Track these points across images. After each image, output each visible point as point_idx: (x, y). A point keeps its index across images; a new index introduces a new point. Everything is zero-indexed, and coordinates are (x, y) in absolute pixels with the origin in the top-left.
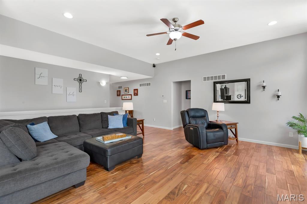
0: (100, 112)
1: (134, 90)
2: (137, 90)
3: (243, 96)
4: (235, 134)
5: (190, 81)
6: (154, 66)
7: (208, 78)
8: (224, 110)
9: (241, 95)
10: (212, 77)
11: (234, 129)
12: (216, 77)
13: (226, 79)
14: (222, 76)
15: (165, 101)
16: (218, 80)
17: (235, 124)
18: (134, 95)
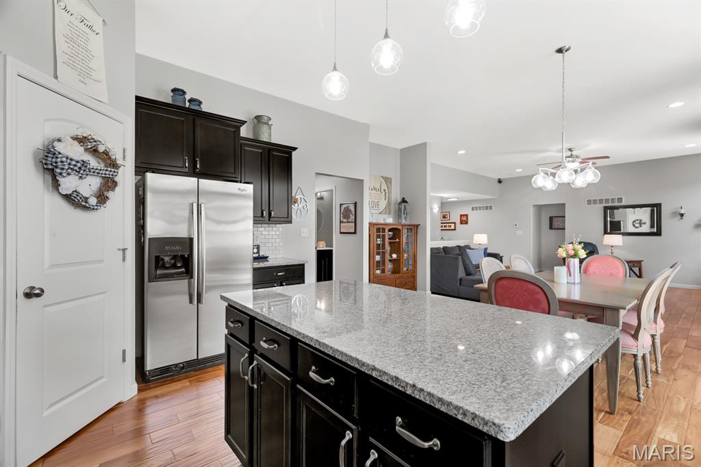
0: (455, 245)
1: (461, 216)
2: (467, 215)
3: (645, 223)
4: (638, 274)
5: (564, 204)
6: (500, 181)
7: (595, 201)
8: (621, 244)
9: (641, 221)
10: (601, 201)
11: (638, 268)
12: (607, 200)
13: (624, 203)
14: (618, 199)
15: (519, 233)
16: (610, 204)
17: (640, 262)
18: (461, 223)
